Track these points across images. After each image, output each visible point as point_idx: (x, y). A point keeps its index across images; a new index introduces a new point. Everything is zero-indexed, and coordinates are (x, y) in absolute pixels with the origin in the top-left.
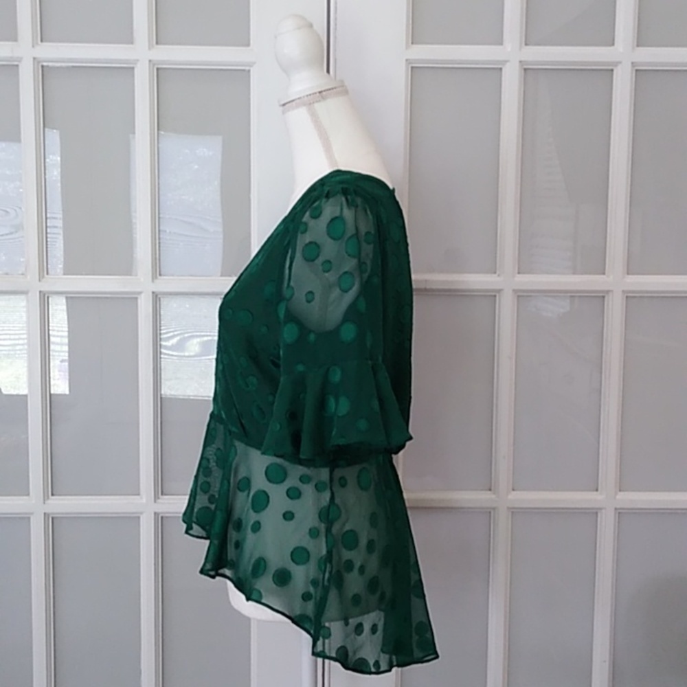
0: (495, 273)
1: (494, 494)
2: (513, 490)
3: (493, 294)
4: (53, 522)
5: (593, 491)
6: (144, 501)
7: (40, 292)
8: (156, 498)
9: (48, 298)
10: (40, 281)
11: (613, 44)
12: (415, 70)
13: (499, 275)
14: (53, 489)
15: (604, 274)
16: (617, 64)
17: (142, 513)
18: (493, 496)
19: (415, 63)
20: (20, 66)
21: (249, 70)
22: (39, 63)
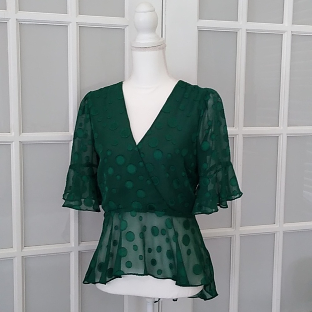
0: (234, 127)
1: (233, 228)
2: (241, 226)
3: (233, 136)
5: (273, 224)
6: (73, 246)
8: (79, 244)
11: (283, 23)
12: (201, 31)
13: (235, 128)
15: (278, 126)
16: (284, 32)
17: (71, 252)
18: (233, 230)
19: (200, 28)
20: (8, 23)
21: (124, 29)
22: (18, 21)
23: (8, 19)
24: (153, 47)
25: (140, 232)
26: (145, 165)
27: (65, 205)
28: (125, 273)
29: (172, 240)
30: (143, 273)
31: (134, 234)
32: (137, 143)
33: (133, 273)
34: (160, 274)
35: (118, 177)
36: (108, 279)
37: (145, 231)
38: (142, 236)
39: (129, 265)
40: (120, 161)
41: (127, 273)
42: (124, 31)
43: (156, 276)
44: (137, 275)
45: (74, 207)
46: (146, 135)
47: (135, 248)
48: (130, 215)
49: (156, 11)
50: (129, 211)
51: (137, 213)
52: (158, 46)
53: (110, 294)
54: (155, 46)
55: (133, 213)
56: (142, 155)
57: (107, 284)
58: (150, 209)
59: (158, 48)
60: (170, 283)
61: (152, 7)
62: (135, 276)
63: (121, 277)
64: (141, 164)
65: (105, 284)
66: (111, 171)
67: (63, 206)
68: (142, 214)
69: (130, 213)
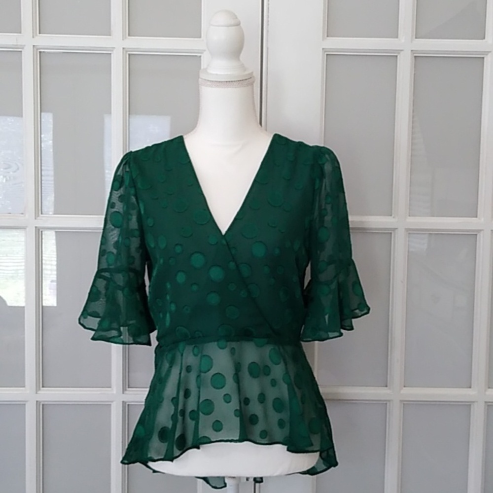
0: (391, 215)
1: (389, 389)
2: (405, 386)
3: (390, 232)
4: (43, 408)
5: (467, 388)
6: (115, 392)
7: (36, 227)
8: (124, 390)
9: (42, 232)
10: (35, 219)
11: (484, 38)
12: (330, 57)
13: (394, 218)
14: (43, 382)
15: (476, 217)
16: (487, 53)
17: (112, 402)
18: (389, 391)
19: (329, 52)
20: (23, 52)
21: (200, 57)
22: (37, 49)
23: (23, 47)
24: (238, 81)
25: (234, 372)
26: (237, 266)
27: (95, 337)
28: (212, 440)
29: (282, 381)
30: (237, 438)
31: (224, 377)
32: (224, 231)
33: (225, 439)
34: (265, 438)
35: (195, 288)
36: (177, 452)
37: (239, 371)
38: (237, 379)
39: (217, 426)
40: (198, 260)
41: (215, 440)
42: (200, 60)
43: (258, 441)
44: (231, 441)
45: (111, 340)
46: (235, 219)
47: (227, 398)
48: (217, 347)
49: (241, 25)
50: (215, 341)
51: (228, 343)
52: (246, 80)
53: (178, 477)
54: (243, 80)
55: (223, 343)
56: (233, 251)
57: (175, 461)
58: (245, 335)
59: (246, 83)
60: (279, 450)
61: (237, 18)
62: (229, 443)
63: (198, 448)
64: (232, 265)
65: (172, 461)
66: (181, 278)
67: (93, 339)
68: (234, 345)
69: (216, 343)
